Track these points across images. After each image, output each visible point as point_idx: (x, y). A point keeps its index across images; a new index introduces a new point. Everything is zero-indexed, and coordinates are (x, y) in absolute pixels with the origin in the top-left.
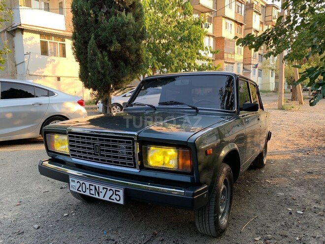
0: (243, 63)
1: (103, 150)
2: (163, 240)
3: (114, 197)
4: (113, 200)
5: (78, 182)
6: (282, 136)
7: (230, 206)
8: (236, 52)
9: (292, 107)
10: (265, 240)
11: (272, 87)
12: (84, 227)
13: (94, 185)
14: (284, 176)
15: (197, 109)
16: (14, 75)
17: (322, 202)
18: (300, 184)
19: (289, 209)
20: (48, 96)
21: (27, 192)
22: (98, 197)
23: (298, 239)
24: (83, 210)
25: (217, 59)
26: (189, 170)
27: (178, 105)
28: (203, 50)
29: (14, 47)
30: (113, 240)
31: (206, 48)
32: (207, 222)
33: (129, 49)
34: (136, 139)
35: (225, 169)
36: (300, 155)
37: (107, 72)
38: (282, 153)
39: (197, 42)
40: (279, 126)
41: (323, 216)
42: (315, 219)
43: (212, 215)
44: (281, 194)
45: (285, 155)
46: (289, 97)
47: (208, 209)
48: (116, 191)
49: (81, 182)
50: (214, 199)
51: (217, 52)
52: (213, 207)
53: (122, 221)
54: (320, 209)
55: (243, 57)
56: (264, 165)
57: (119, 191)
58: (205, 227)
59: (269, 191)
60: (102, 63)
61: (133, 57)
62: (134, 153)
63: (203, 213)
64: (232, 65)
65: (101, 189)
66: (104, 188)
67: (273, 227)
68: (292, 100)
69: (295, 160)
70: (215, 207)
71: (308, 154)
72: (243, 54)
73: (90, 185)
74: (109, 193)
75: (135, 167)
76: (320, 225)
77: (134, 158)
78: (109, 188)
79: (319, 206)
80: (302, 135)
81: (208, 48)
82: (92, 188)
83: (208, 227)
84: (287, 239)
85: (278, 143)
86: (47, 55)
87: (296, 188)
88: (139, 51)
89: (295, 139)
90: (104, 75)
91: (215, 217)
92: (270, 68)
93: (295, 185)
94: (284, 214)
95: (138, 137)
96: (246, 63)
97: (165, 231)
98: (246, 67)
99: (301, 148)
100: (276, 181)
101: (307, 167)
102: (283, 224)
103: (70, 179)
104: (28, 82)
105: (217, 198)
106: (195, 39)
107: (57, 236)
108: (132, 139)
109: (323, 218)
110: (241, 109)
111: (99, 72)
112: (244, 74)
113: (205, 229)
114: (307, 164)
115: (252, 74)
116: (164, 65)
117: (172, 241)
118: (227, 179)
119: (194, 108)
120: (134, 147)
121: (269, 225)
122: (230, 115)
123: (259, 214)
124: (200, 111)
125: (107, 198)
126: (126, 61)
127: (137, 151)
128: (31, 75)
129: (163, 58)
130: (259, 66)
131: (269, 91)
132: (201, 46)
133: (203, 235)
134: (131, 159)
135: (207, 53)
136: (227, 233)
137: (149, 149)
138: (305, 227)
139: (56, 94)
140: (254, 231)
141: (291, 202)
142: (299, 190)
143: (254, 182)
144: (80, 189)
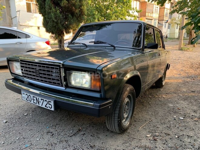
0: (158, 19)
1: (41, 73)
2: (84, 134)
3: (48, 105)
4: (48, 107)
5: (26, 94)
6: (178, 67)
7: (133, 113)
8: (154, 12)
9: (188, 49)
10: (154, 137)
11: (177, 36)
12: (35, 123)
13: (36, 97)
14: (175, 93)
15: (114, 47)
16: (11, 25)
17: (199, 111)
18: (185, 99)
19: (174, 116)
20: (26, 38)
21: (6, 98)
22: (39, 105)
23: (177, 137)
24: (38, 112)
25: (141, 16)
26: (98, 89)
27: (103, 44)
28: (131, 10)
29: (10, 7)
30: (52, 133)
31: (133, 9)
32: (113, 124)
33: (74, 5)
34: (61, 66)
35: (128, 89)
36: (189, 79)
37: (59, 21)
38: (177, 78)
39: (127, 4)
40: (177, 61)
41: (197, 121)
42: (191, 124)
43: (116, 120)
44: (171, 105)
45: (178, 80)
46: (187, 42)
47: (114, 116)
48: (49, 101)
49: (28, 95)
50: (118, 109)
51: (140, 11)
52: (118, 114)
53: (60, 120)
54: (195, 117)
55: (158, 15)
56: (163, 86)
57: (51, 102)
58: (112, 127)
59: (163, 103)
60: (55, 14)
61: (77, 11)
62: (61, 76)
63: (111, 118)
64: (151, 21)
65: (40, 100)
66: (41, 99)
67: (161, 127)
68: (188, 44)
69: (185, 83)
70: (119, 115)
71: (194, 79)
72: (158, 13)
73: (33, 97)
74: (45, 103)
75: (62, 86)
76: (194, 128)
77: (61, 80)
78: (45, 100)
79: (195, 115)
80: (192, 67)
81: (135, 9)
82: (35, 99)
83: (114, 127)
84: (169, 136)
85: (175, 72)
86: (30, 12)
87: (182, 102)
88: (82, 7)
89: (186, 69)
90: (57, 23)
91: (118, 121)
92: (176, 23)
93: (182, 100)
94: (170, 119)
95: (63, 65)
96: (160, 19)
97: (87, 128)
98: (160, 22)
99: (190, 75)
100: (169, 96)
101: (192, 88)
102: (169, 126)
103: (22, 92)
104: (14, 29)
105: (121, 108)
106: (126, 2)
107: (16, 128)
108: (59, 66)
109: (197, 123)
110: (146, 47)
111: (53, 21)
112: (158, 27)
113: (112, 129)
114: (192, 86)
115: (163, 27)
116: (105, 19)
117: (90, 135)
118: (130, 95)
119: (112, 46)
120: (60, 72)
121: (159, 126)
122: (137, 51)
123: (153, 118)
124: (116, 48)
125: (44, 106)
126: (73, 14)
127: (63, 74)
128: (21, 25)
129: (104, 14)
130: (169, 21)
131: (175, 38)
132: (130, 7)
133: (112, 132)
134: (59, 80)
135: (134, 12)
136: (128, 131)
137: (71, 74)
138: (183, 128)
139: (31, 37)
140: (148, 130)
141: (177, 111)
142: (184, 103)
143: (155, 97)
144: (28, 99)
